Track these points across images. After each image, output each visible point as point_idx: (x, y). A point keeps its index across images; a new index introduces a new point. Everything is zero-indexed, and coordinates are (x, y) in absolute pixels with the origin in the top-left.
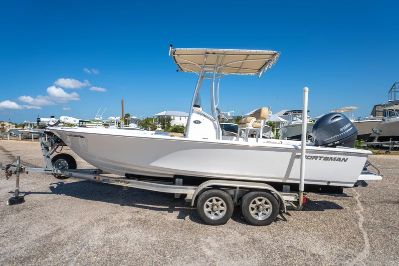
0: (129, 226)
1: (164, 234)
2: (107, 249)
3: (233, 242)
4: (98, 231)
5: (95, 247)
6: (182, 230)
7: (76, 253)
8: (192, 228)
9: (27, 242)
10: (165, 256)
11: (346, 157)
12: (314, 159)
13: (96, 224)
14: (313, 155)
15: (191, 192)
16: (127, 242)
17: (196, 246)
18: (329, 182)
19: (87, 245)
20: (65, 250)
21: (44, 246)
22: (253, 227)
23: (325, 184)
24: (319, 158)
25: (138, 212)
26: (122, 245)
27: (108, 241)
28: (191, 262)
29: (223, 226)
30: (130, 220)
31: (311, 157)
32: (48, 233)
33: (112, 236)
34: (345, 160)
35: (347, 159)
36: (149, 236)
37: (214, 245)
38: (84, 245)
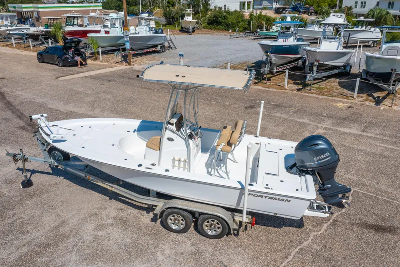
0: (112, 225)
1: (136, 236)
2: (95, 244)
3: (182, 251)
4: (90, 227)
5: (88, 242)
6: (150, 235)
7: (76, 245)
8: (158, 233)
9: (45, 231)
10: (131, 256)
11: (289, 199)
12: (260, 197)
13: (89, 220)
14: (259, 194)
15: (161, 205)
16: (109, 240)
17: (154, 251)
18: (277, 214)
19: (83, 240)
20: (69, 242)
21: (56, 237)
22: (206, 239)
23: (274, 215)
24: (264, 197)
25: (122, 209)
26: (106, 243)
27: (96, 238)
28: (146, 263)
29: (184, 234)
30: (115, 218)
31: (258, 195)
32: (57, 224)
33: (100, 234)
34: (289, 202)
35: (290, 201)
36: (126, 236)
37: (168, 252)
38: (81, 239)
